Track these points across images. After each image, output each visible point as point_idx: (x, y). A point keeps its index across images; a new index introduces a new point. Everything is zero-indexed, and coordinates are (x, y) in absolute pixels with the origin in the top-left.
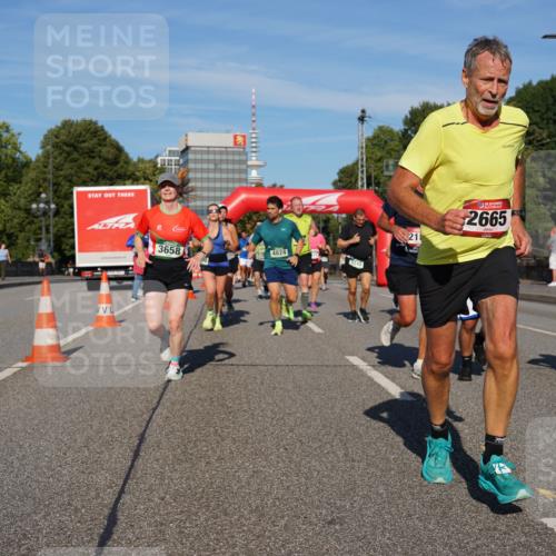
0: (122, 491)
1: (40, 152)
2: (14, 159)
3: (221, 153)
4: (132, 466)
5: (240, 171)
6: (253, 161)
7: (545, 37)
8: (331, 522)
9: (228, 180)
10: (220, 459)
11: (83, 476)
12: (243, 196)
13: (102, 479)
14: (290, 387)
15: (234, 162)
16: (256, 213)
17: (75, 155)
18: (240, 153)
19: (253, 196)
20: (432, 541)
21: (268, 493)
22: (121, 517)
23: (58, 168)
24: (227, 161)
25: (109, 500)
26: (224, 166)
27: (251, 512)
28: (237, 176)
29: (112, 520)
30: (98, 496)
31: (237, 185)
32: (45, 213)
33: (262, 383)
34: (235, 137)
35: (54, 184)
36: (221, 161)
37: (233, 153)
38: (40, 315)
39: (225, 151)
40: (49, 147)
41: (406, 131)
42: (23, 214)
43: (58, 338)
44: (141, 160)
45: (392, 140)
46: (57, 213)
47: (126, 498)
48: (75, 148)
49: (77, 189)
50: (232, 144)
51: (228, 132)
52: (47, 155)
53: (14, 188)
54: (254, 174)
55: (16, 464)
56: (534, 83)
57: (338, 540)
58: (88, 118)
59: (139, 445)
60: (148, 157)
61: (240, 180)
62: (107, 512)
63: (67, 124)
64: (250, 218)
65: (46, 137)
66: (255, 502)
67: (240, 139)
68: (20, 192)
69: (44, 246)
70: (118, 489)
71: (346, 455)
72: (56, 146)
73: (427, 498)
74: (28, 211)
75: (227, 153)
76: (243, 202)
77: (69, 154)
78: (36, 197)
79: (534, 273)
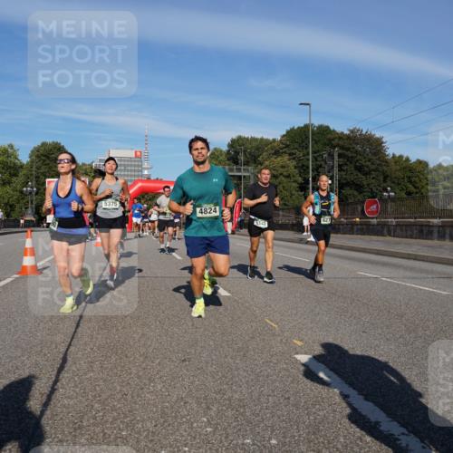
0: (70, 345)
1: (29, 160)
2: (14, 164)
3: (128, 161)
4: (75, 332)
5: (139, 171)
6: (145, 165)
7: (301, 104)
8: (184, 361)
9: (131, 176)
10: (124, 328)
11: (48, 337)
12: (140, 184)
13: (59, 338)
14: (163, 289)
15: (135, 166)
16: (147, 193)
17: (48, 162)
18: (138, 161)
19: (145, 184)
20: (237, 369)
21: (150, 346)
22: (69, 359)
23: (38, 168)
24: (131, 165)
25: (63, 350)
26: (129, 168)
27: (140, 356)
28: (136, 173)
29: (64, 360)
30: (56, 347)
31: (136, 178)
32: (31, 193)
33: (148, 287)
34: (136, 152)
35: (36, 177)
36: (128, 165)
37: (135, 161)
38: (26, 249)
39: (130, 159)
40: (34, 157)
41: (229, 151)
42: (18, 194)
43: (36, 261)
44: (84, 164)
45: (221, 155)
46: (37, 194)
47: (72, 348)
48: (48, 158)
49: (48, 180)
50: (134, 156)
51: (132, 149)
52: (32, 162)
53: (14, 179)
54: (146, 172)
55: (12, 330)
56: (296, 127)
57: (187, 370)
58: (55, 141)
59: (79, 321)
60: (87, 163)
61: (138, 176)
62: (61, 356)
63: (44, 144)
64: (143, 197)
65: (32, 152)
66: (143, 350)
67: (138, 154)
68: (17, 181)
69: (29, 211)
70: (67, 344)
71: (193, 325)
72: (38, 156)
73: (236, 347)
74: (22, 192)
75: (131, 161)
76: (140, 188)
77: (44, 161)
78: (26, 184)
79: (295, 228)
